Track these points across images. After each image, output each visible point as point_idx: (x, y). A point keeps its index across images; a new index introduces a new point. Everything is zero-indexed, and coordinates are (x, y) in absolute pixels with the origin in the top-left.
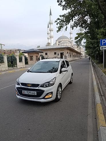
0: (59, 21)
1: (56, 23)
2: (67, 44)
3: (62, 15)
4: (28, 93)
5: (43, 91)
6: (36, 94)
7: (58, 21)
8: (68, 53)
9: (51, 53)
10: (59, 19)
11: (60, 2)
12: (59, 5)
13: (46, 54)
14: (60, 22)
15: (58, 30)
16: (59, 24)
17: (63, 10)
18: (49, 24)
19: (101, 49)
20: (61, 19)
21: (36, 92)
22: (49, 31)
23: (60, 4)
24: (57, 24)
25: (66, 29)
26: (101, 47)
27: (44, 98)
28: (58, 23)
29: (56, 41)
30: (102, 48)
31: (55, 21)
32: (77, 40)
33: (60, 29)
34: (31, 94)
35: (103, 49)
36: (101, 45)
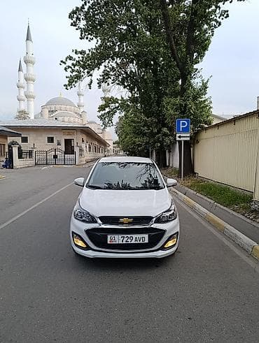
0: (72, 62)
1: (64, 66)
2: (72, 119)
3: (79, 50)
4: (125, 239)
5: (163, 232)
6: (147, 241)
7: (69, 63)
8: (83, 141)
9: (40, 138)
10: (70, 58)
11: (74, 19)
12: (72, 25)
13: (25, 140)
14: (73, 64)
15: (67, 83)
16: (70, 69)
17: (81, 39)
18: (23, 63)
19: (178, 139)
20: (77, 59)
21: (146, 236)
22: (23, 81)
23: (74, 24)
24: (66, 69)
25: (90, 85)
26: (178, 135)
27: (162, 248)
28: (69, 67)
29: (43, 107)
30: (180, 137)
31: (62, 61)
32: (103, 112)
33: (72, 81)
34: (133, 242)
35: (182, 139)
36: (179, 130)
